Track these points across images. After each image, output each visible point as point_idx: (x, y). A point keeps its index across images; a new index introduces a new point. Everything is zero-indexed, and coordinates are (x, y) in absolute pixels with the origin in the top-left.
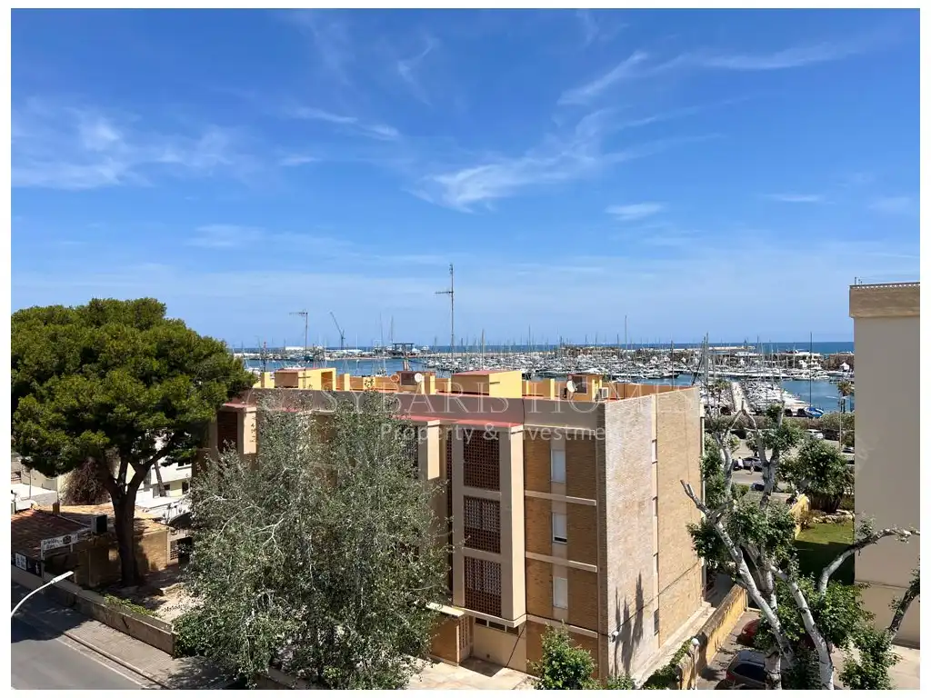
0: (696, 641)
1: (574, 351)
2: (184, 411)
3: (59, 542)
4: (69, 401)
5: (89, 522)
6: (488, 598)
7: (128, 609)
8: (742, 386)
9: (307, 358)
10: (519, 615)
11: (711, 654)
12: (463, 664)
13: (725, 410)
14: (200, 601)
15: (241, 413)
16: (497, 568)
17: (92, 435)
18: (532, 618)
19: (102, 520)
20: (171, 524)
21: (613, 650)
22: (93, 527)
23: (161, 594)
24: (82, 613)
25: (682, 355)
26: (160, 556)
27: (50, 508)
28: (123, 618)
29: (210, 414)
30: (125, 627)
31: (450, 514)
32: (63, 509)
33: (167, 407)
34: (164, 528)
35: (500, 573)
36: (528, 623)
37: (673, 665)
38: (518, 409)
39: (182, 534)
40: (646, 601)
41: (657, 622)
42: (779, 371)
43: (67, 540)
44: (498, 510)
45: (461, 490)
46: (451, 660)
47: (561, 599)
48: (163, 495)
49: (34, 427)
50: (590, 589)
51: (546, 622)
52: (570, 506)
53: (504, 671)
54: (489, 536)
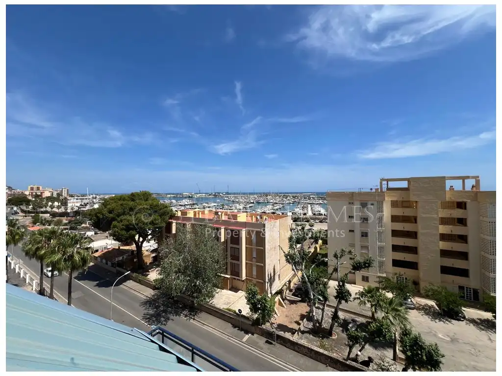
0: (288, 282)
1: (266, 195)
2: (157, 224)
3: (121, 258)
4: (126, 223)
5: (129, 252)
6: (236, 272)
7: (141, 277)
8: (311, 206)
9: (189, 197)
10: (244, 277)
11: (292, 285)
12: (230, 290)
13: (305, 214)
14: (162, 276)
15: (172, 223)
16: (238, 265)
17: (132, 232)
18: (247, 278)
19: (133, 251)
20: (151, 252)
21: (267, 285)
22: (130, 254)
23: (149, 272)
24: (127, 278)
25: (296, 196)
26: (148, 261)
27: (117, 248)
28: (139, 280)
29: (164, 225)
30: (140, 282)
31: (227, 252)
32: (121, 248)
33: (152, 223)
34: (150, 253)
35: (239, 266)
36: (246, 279)
37: (281, 289)
38: (244, 225)
39: (154, 255)
40: (276, 272)
41: (279, 277)
42: (321, 202)
43: (123, 258)
44: (239, 250)
45: (230, 245)
46: (227, 289)
47: (255, 273)
48: (149, 242)
49: (117, 230)
50: (262, 270)
51: (251, 278)
52: (257, 249)
53: (240, 291)
54: (237, 257)
